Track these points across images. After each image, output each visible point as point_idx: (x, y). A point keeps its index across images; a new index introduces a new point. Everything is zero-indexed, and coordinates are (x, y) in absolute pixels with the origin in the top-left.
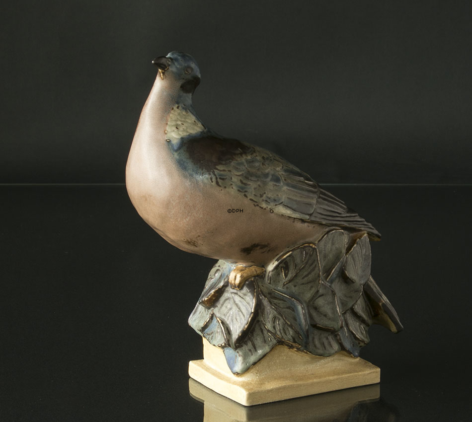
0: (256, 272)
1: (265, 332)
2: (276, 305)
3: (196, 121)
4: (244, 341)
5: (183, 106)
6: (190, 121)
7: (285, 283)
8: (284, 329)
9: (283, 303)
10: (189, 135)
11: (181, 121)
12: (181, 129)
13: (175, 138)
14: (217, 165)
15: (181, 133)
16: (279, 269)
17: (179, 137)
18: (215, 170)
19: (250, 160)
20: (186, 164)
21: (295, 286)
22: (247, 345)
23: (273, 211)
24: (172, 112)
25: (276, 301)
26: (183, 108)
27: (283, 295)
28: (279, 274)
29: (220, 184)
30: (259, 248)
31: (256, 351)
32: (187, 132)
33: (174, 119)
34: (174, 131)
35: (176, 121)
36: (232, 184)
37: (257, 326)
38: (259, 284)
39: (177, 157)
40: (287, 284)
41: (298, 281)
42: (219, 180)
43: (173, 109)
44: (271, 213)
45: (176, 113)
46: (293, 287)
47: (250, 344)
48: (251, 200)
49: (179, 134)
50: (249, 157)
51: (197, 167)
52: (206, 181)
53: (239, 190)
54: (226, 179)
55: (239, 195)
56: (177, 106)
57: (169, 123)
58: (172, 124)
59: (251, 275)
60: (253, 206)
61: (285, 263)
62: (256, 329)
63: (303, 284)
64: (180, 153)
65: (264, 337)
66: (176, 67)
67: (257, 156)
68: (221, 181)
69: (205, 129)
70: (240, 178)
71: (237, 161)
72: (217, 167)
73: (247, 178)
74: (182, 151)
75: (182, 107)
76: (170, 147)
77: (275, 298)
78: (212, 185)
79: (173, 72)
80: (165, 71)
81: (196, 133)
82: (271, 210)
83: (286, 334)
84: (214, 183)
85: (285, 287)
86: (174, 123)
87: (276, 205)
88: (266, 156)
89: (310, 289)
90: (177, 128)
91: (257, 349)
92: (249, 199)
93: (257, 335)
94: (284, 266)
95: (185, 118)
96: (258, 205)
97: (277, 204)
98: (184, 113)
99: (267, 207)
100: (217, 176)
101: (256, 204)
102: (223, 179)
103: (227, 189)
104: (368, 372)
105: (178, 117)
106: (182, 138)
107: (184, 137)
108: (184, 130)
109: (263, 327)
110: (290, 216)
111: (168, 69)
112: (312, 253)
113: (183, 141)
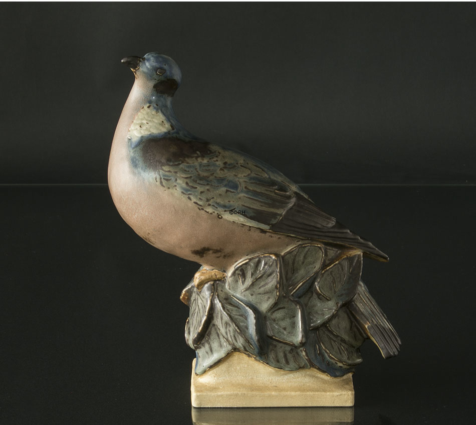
0: (216, 276)
1: (221, 337)
2: (229, 311)
3: (165, 122)
4: (202, 343)
5: (155, 106)
6: (156, 121)
7: (243, 291)
8: (234, 336)
9: (236, 310)
10: (150, 134)
11: (147, 120)
12: (144, 128)
13: (136, 136)
14: (164, 166)
15: (142, 131)
16: (237, 276)
17: (140, 136)
18: (160, 170)
19: (206, 164)
20: (137, 162)
21: (252, 295)
22: (204, 346)
23: (222, 217)
24: (142, 110)
25: (229, 307)
26: (155, 108)
27: (240, 302)
28: (237, 281)
29: (164, 184)
30: (211, 252)
31: (212, 353)
32: (150, 131)
33: (140, 117)
34: (137, 129)
35: (142, 119)
36: (176, 186)
37: (213, 329)
38: (219, 288)
39: (132, 155)
40: (244, 291)
41: (254, 290)
42: (163, 180)
43: (143, 108)
44: (220, 218)
45: (145, 112)
46: (250, 295)
47: (207, 346)
48: (195, 203)
49: (141, 133)
50: (205, 161)
51: (146, 166)
52: (151, 180)
53: (182, 192)
54: (170, 180)
55: (182, 197)
56: (148, 105)
57: (135, 121)
58: (138, 122)
59: (209, 279)
60: (198, 209)
61: (241, 271)
62: (212, 332)
63: (260, 294)
64: (135, 151)
65: (220, 341)
66: (147, 68)
67: (217, 161)
68: (166, 181)
69: (173, 129)
70: (186, 180)
71: (188, 163)
72: (163, 167)
73: (195, 181)
74: (138, 149)
75: (153, 106)
76: (130, 144)
77: (231, 304)
78: (156, 185)
79: (144, 72)
80: (136, 70)
81: (159, 134)
82: (219, 215)
83: (237, 341)
84: (158, 183)
85: (242, 294)
86: (139, 122)
87: (225, 211)
88: (229, 161)
89: (267, 300)
90: (140, 127)
91: (213, 352)
92: (192, 201)
93: (214, 339)
94: (241, 273)
95: (152, 118)
96: (202, 209)
97: (227, 210)
98: (154, 112)
99: (214, 212)
100: (162, 177)
101: (201, 208)
102: (167, 180)
103: (170, 190)
104: (338, 394)
105: (145, 116)
106: (142, 137)
107: (145, 135)
108: (147, 129)
109: (218, 332)
110: (244, 224)
111: (139, 69)
112: (271, 264)
113: (142, 140)
